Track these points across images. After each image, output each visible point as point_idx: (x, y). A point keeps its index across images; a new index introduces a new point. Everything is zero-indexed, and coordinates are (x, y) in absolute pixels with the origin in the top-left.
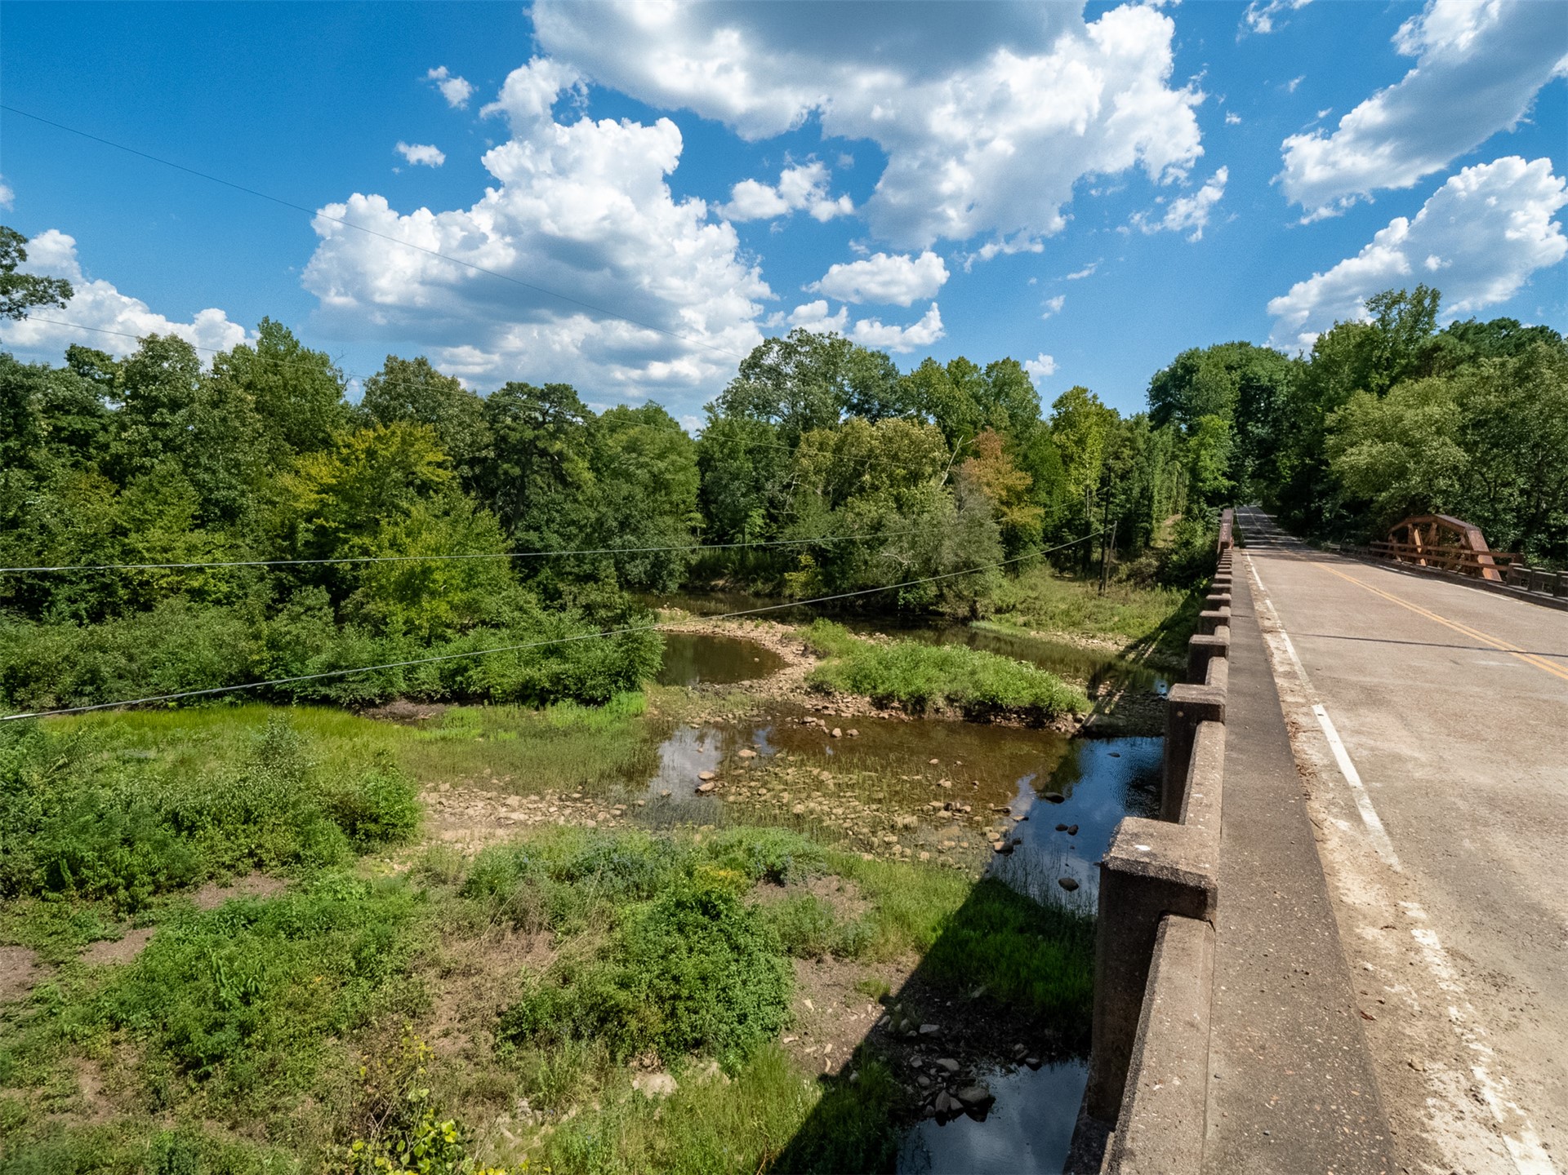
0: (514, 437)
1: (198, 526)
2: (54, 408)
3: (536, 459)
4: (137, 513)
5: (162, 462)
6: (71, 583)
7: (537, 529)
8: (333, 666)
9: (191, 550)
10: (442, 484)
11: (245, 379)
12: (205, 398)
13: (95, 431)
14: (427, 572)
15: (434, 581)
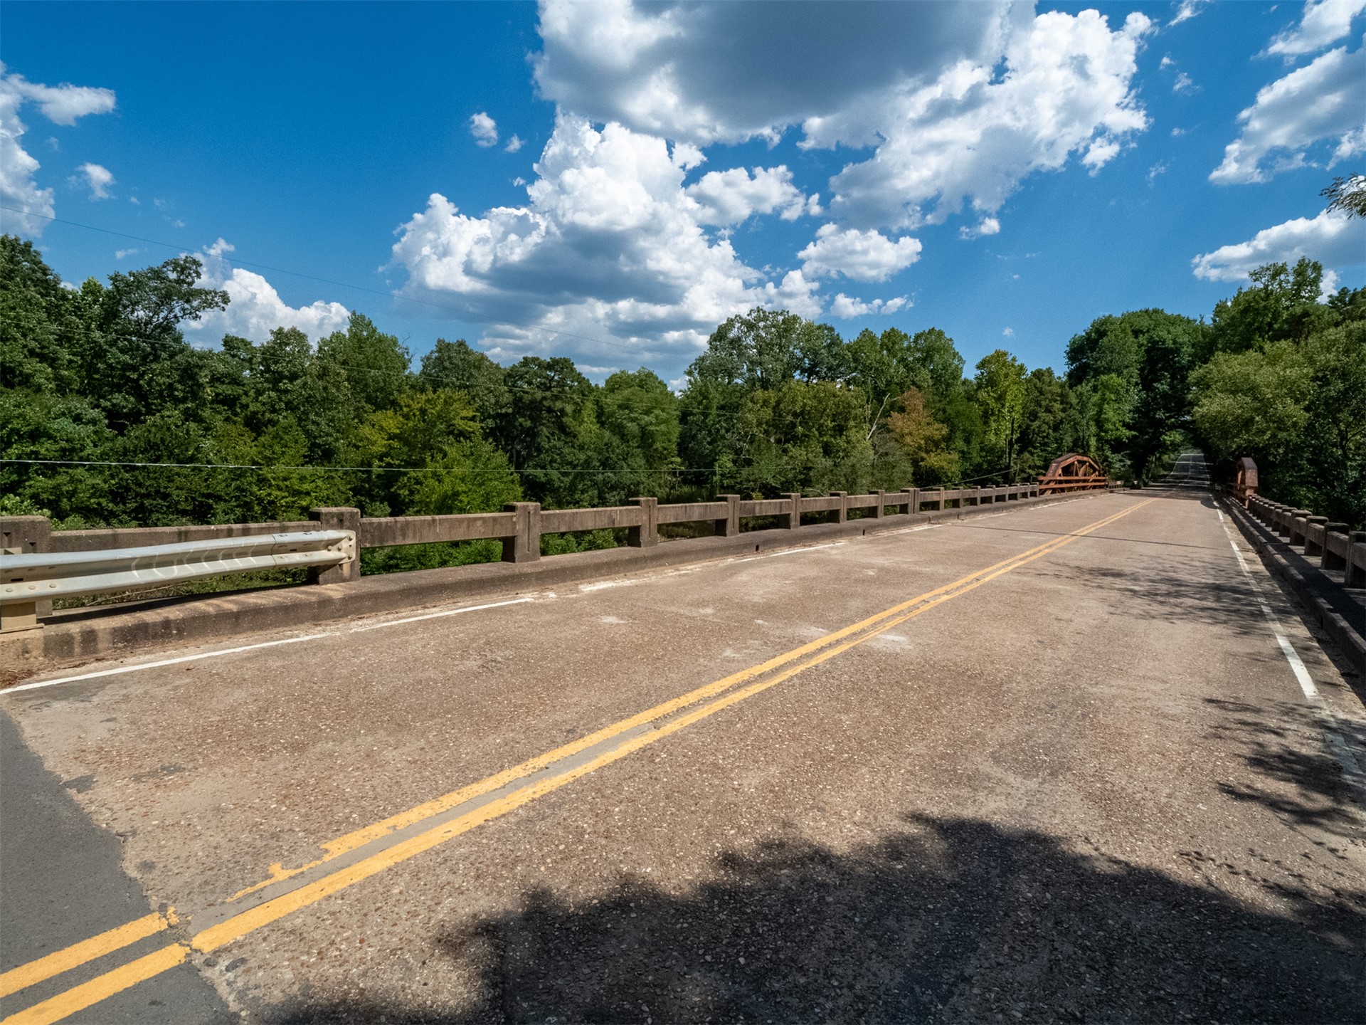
0: (527, 398)
1: (307, 463)
2: (215, 379)
3: (544, 414)
4: (268, 453)
5: (285, 417)
6: (225, 501)
7: (543, 467)
8: (391, 558)
9: (302, 479)
10: (473, 432)
11: (340, 357)
12: (314, 372)
13: (239, 396)
14: (456, 494)
15: (461, 501)
